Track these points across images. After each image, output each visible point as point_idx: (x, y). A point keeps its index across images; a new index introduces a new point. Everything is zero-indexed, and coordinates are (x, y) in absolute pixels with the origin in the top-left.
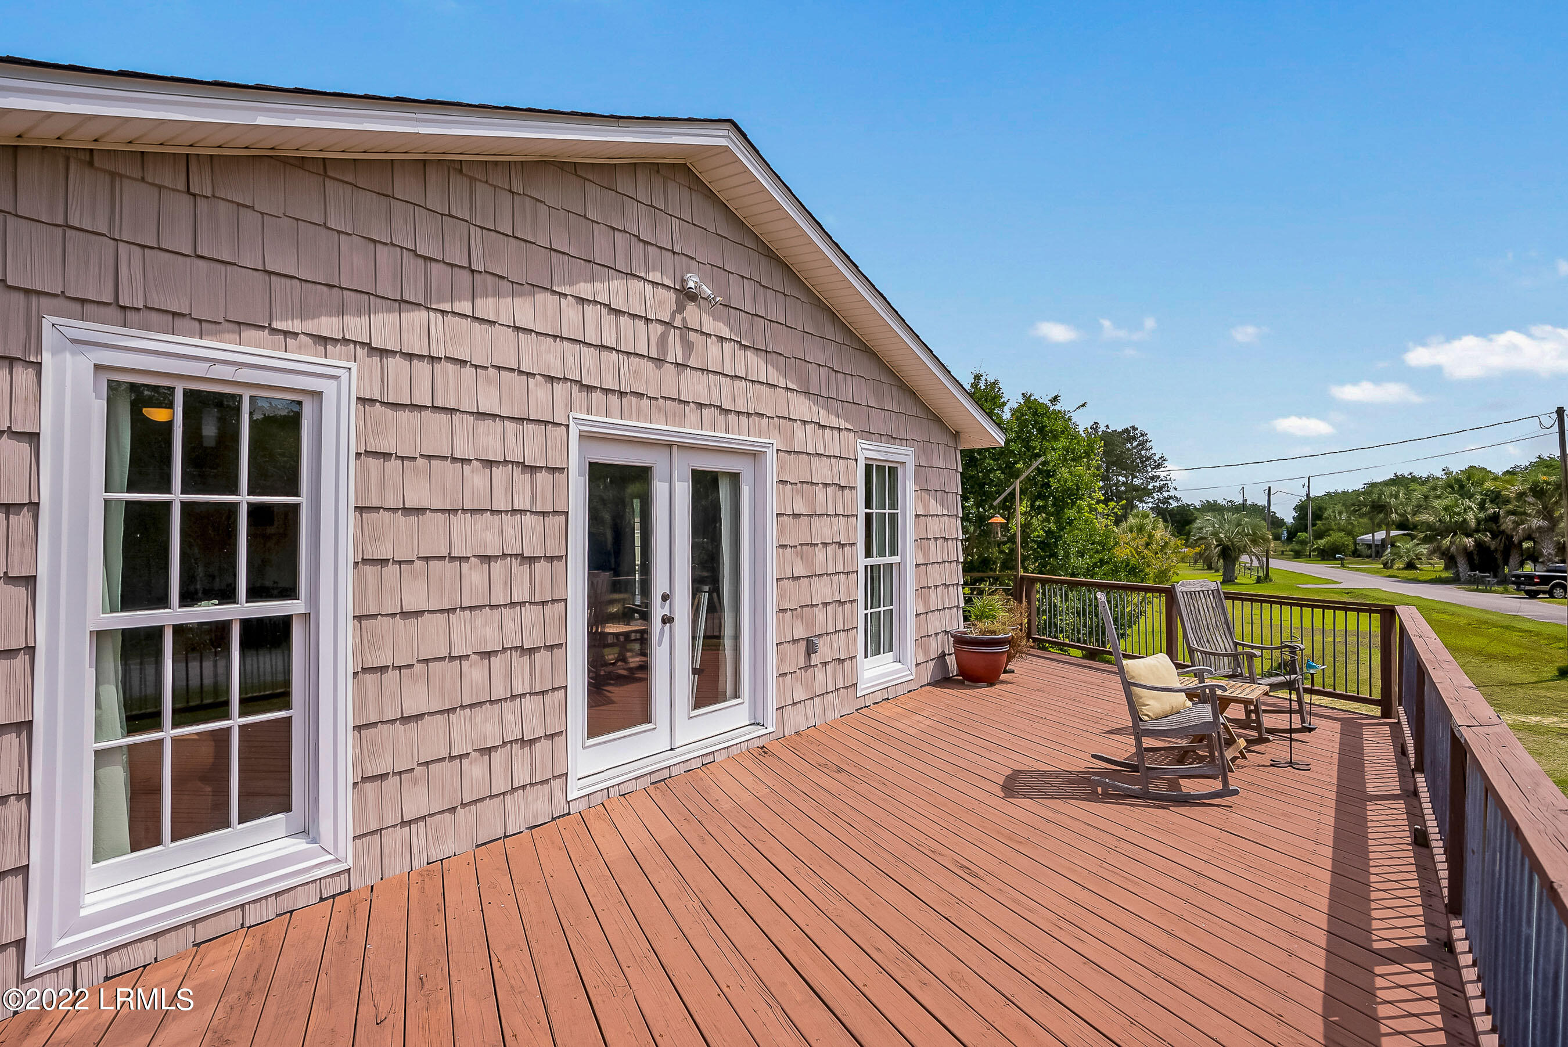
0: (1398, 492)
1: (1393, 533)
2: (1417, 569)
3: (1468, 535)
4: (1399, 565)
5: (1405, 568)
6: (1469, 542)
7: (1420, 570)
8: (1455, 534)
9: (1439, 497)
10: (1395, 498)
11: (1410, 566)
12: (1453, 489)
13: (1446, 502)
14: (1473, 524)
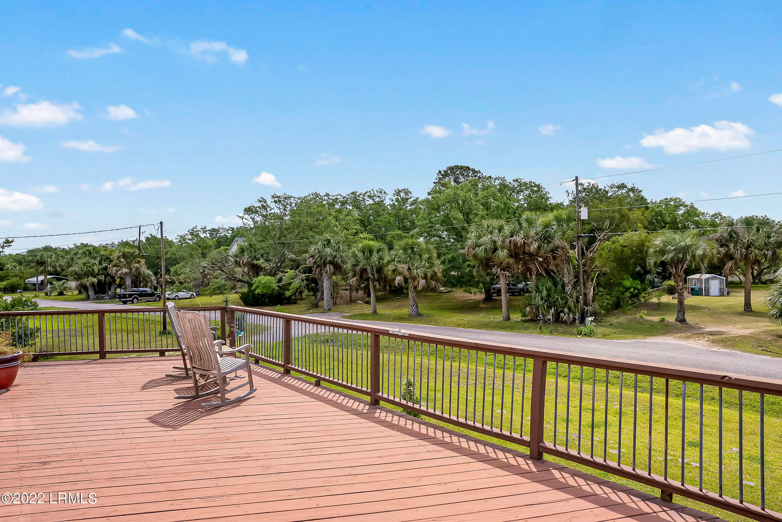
0: (52, 255)
1: (49, 277)
2: (64, 295)
3: (94, 277)
4: (55, 293)
5: (58, 295)
6: (95, 280)
7: (67, 295)
8: (88, 277)
9: (79, 258)
10: (50, 258)
11: (61, 294)
12: (86, 254)
13: (84, 261)
14: (97, 271)
